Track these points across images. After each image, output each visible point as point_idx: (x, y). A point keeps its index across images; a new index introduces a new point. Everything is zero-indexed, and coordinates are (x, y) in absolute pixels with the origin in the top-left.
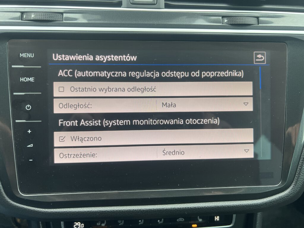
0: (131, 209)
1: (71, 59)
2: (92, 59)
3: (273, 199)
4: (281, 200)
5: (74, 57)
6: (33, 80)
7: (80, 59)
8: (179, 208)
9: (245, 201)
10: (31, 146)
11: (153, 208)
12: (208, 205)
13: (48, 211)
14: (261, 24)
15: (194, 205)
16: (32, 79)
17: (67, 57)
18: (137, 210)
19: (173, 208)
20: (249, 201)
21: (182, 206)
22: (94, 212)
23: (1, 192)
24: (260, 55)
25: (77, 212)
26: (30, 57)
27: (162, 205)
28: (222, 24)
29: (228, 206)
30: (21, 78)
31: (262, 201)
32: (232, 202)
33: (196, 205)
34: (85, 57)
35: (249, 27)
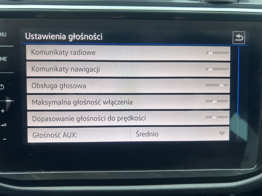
0: (103, 189)
1: (44, 39)
2: (65, 39)
3: (247, 183)
4: (256, 183)
5: (47, 36)
6: (6, 60)
7: (53, 38)
8: (152, 190)
9: (219, 184)
10: (5, 125)
11: (126, 188)
12: (181, 187)
13: (22, 189)
14: (240, 2)
15: (166, 187)
16: (4, 59)
17: (40, 36)
18: (110, 191)
19: (146, 190)
20: (223, 183)
21: (155, 188)
22: (67, 192)
24: (239, 35)
25: (50, 191)
26: (2, 36)
27: (135, 186)
28: (200, 1)
29: (201, 188)
31: (237, 184)
32: (206, 184)
33: (169, 187)
34: (58, 36)
35: (228, 5)
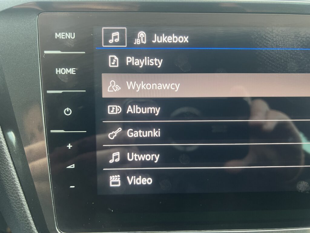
6: (74, 72)
10: (73, 166)
16: (72, 71)
23: (33, 231)
26: (69, 38)
30: (57, 69)
